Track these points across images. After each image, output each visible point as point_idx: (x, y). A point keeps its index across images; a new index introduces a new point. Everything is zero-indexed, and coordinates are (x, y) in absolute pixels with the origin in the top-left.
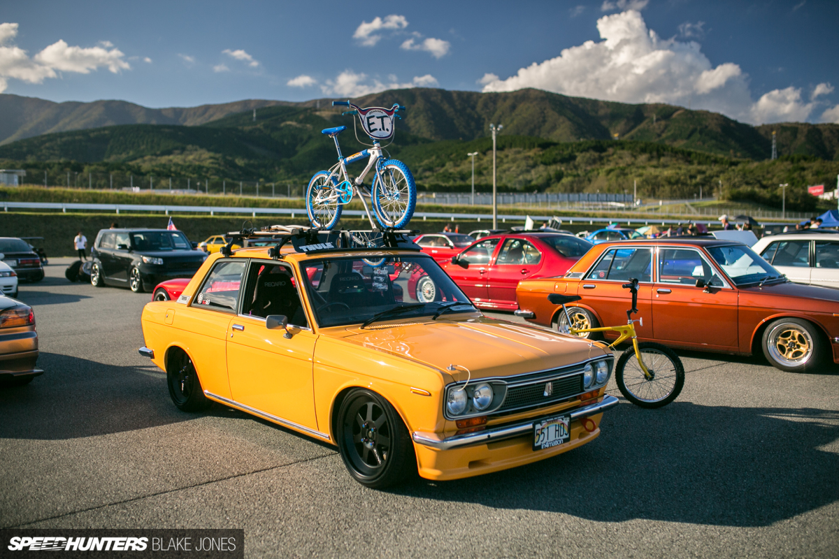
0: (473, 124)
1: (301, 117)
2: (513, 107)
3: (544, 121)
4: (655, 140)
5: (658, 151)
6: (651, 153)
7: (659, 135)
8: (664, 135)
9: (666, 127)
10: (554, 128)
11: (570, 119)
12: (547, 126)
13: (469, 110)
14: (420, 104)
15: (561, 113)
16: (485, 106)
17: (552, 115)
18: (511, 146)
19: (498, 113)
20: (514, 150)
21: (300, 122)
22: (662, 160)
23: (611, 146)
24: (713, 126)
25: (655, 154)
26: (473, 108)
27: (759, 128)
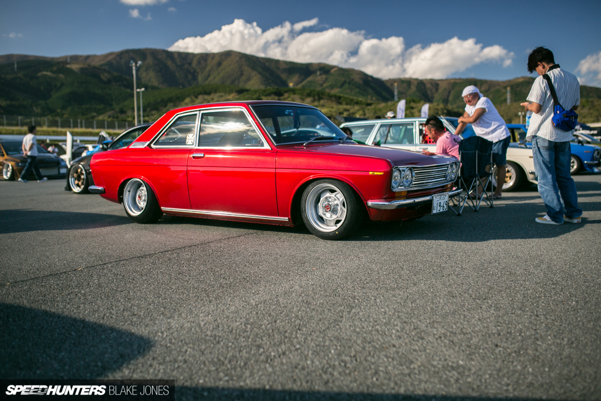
0: (190, 76)
1: (55, 68)
2: (219, 64)
3: (242, 75)
4: (319, 89)
5: (318, 95)
6: (314, 97)
7: (322, 85)
8: (325, 85)
9: (326, 79)
10: (249, 79)
11: (260, 73)
12: (244, 78)
13: (186, 66)
14: (150, 60)
15: (253, 68)
16: (199, 62)
17: (247, 70)
18: (216, 92)
19: (208, 68)
20: (218, 94)
21: (54, 72)
22: (322, 102)
23: (286, 92)
24: (357, 79)
25: (316, 97)
26: (190, 64)
27: (387, 81)
